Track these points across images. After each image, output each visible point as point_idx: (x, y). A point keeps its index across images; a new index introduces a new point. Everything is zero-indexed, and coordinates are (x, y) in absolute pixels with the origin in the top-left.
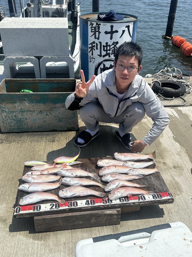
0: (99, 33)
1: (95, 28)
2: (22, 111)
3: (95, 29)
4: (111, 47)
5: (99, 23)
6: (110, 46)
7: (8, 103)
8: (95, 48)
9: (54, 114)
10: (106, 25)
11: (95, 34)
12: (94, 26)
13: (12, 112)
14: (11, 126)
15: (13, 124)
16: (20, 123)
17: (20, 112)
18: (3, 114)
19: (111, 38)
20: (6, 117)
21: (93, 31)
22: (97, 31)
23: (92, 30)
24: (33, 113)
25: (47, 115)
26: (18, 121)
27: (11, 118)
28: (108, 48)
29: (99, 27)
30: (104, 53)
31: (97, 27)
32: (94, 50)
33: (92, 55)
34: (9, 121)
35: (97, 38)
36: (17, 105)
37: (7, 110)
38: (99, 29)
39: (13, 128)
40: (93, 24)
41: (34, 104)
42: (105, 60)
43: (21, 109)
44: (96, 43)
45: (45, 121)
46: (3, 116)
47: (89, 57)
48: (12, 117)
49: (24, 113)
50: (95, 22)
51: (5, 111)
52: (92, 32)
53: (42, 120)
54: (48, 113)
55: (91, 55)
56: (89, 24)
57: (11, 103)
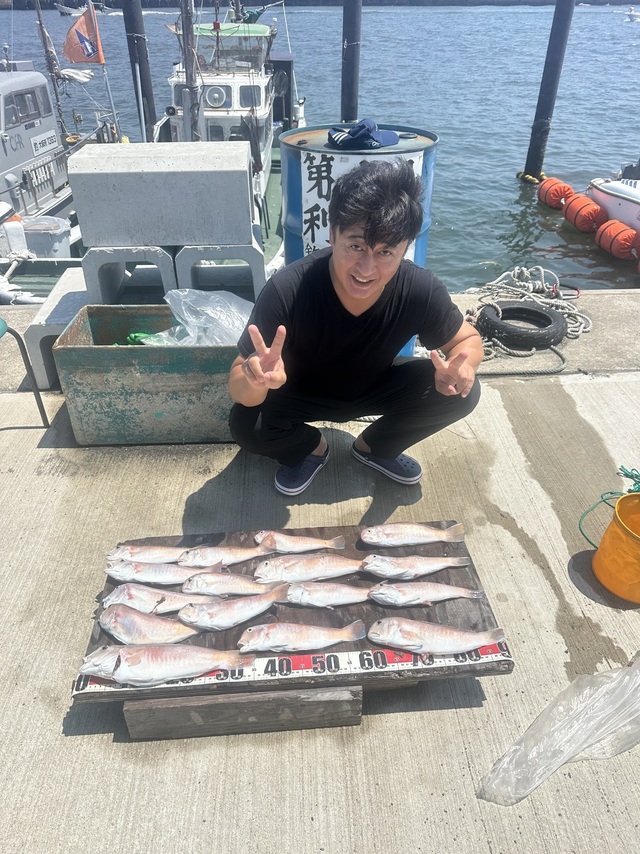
1: (318, 168)
2: (126, 393)
3: (319, 171)
5: (329, 156)
7: (88, 371)
8: (320, 223)
9: (207, 399)
10: (347, 159)
11: (319, 185)
12: (316, 162)
13: (101, 395)
14: (100, 430)
15: (106, 425)
16: (123, 422)
17: (122, 394)
18: (77, 399)
20: (85, 406)
21: (313, 176)
22: (324, 178)
23: (311, 173)
24: (155, 397)
25: (190, 402)
26: (117, 417)
27: (98, 409)
29: (329, 167)
31: (324, 166)
32: (318, 227)
33: (313, 240)
34: (94, 416)
35: (324, 197)
36: (111, 377)
37: (87, 390)
38: (329, 171)
39: (105, 433)
40: (314, 158)
41: (157, 374)
43: (123, 388)
44: (323, 210)
45: (185, 419)
46: (79, 404)
47: (305, 245)
48: (101, 407)
49: (132, 398)
50: (319, 152)
51: (84, 393)
52: (310, 179)
53: (180, 416)
54: (194, 398)
55: (310, 241)
56: (303, 158)
57: (95, 371)
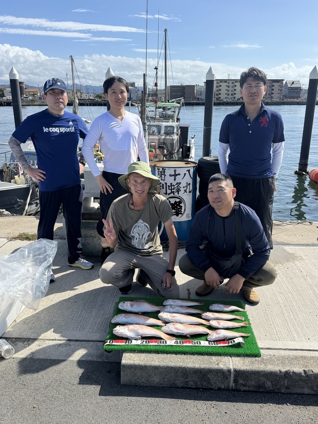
0: (165, 175)
3: (161, 173)
4: (175, 187)
5: (164, 168)
6: (174, 185)
8: (161, 188)
12: (160, 170)
19: (175, 180)
22: (163, 175)
28: (173, 187)
29: (164, 171)
30: (169, 191)
38: (164, 173)
42: (170, 198)
44: (163, 184)
56: (156, 169)
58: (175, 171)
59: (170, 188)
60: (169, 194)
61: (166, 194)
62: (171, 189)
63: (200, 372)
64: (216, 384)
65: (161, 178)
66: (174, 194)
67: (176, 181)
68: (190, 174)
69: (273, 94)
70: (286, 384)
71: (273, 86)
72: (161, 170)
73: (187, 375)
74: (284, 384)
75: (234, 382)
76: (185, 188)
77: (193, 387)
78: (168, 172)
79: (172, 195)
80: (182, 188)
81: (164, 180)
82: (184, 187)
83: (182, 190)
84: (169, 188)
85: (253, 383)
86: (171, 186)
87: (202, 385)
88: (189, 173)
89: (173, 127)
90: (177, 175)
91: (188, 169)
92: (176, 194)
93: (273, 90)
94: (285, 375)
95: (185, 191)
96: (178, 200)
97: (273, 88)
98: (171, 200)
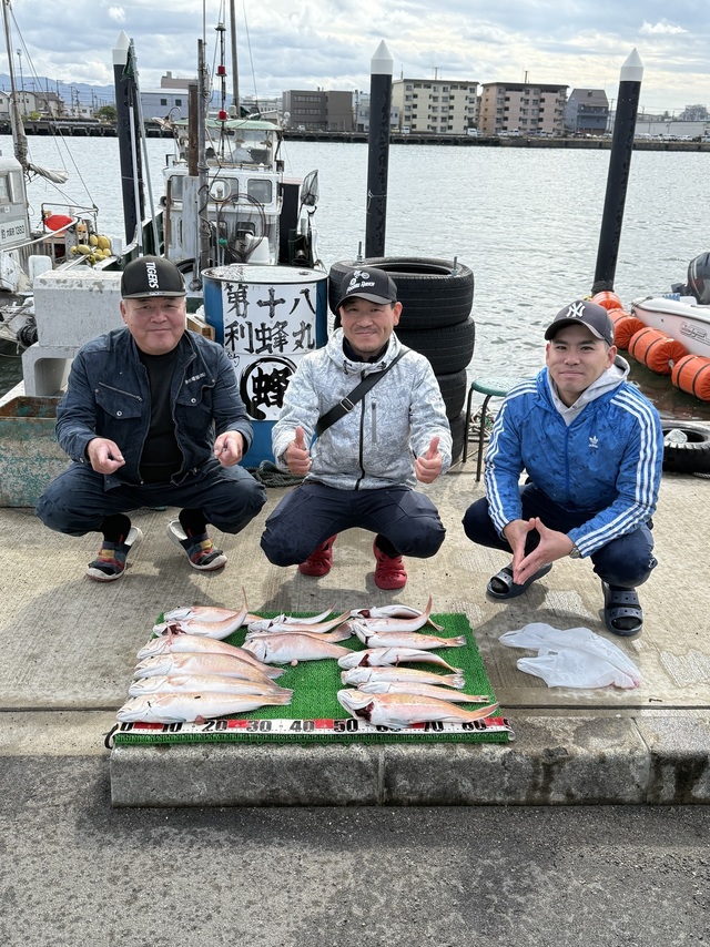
0: (247, 303)
1: (236, 294)
3: (237, 297)
4: (273, 332)
5: (244, 285)
6: (269, 329)
8: (238, 335)
10: (260, 287)
12: (234, 290)
15: (21, 488)
19: (272, 315)
21: (232, 300)
22: (241, 301)
23: (230, 298)
26: (32, 481)
27: (16, 473)
28: (267, 334)
29: (245, 292)
31: (241, 292)
32: (237, 339)
34: (12, 480)
35: (241, 315)
36: (30, 444)
37: (9, 455)
38: (244, 297)
39: (19, 496)
40: (233, 286)
42: (262, 360)
43: (38, 454)
44: (241, 326)
49: (45, 464)
50: (237, 281)
52: (229, 302)
55: (231, 350)
56: (224, 287)
57: (17, 439)
58: (271, 292)
59: (261, 336)
60: (258, 351)
61: (251, 350)
62: (264, 340)
63: (306, 766)
64: (343, 792)
65: (238, 311)
66: (271, 352)
67: (275, 320)
68: (309, 302)
69: (541, 120)
70: (507, 784)
71: (543, 100)
72: (235, 288)
73: (275, 775)
74: (502, 784)
75: (386, 786)
76: (299, 337)
77: (290, 802)
78: (254, 295)
79: (265, 354)
80: (291, 334)
81: (244, 316)
82: (295, 335)
83: (291, 340)
84: (258, 335)
85: (430, 784)
86: (264, 330)
87: (310, 795)
88: (307, 297)
89: (269, 182)
90: (276, 303)
91: (304, 287)
92: (276, 351)
93: (542, 110)
94: (503, 764)
95: (299, 344)
96: (281, 367)
97: (542, 105)
98: (264, 366)
